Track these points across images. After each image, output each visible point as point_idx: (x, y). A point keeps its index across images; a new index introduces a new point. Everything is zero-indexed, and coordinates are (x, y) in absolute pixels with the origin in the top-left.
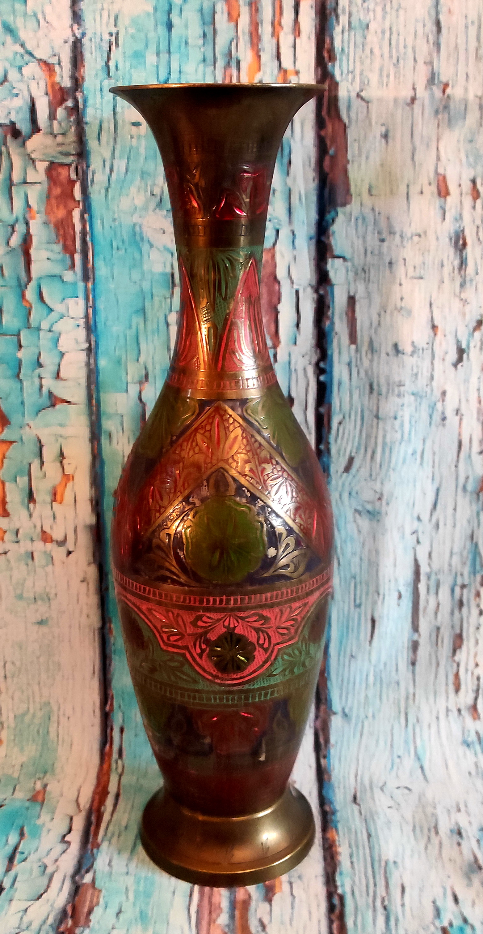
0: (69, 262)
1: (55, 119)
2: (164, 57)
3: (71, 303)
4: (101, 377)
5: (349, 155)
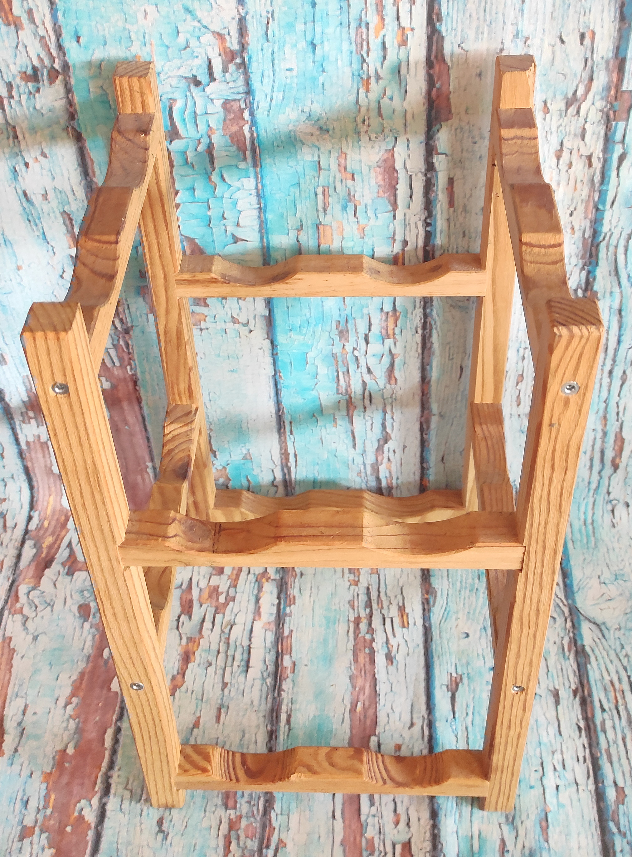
0: (242, 156)
1: (227, 71)
2: (310, 25)
3: (245, 180)
4: (269, 225)
5: (451, 88)
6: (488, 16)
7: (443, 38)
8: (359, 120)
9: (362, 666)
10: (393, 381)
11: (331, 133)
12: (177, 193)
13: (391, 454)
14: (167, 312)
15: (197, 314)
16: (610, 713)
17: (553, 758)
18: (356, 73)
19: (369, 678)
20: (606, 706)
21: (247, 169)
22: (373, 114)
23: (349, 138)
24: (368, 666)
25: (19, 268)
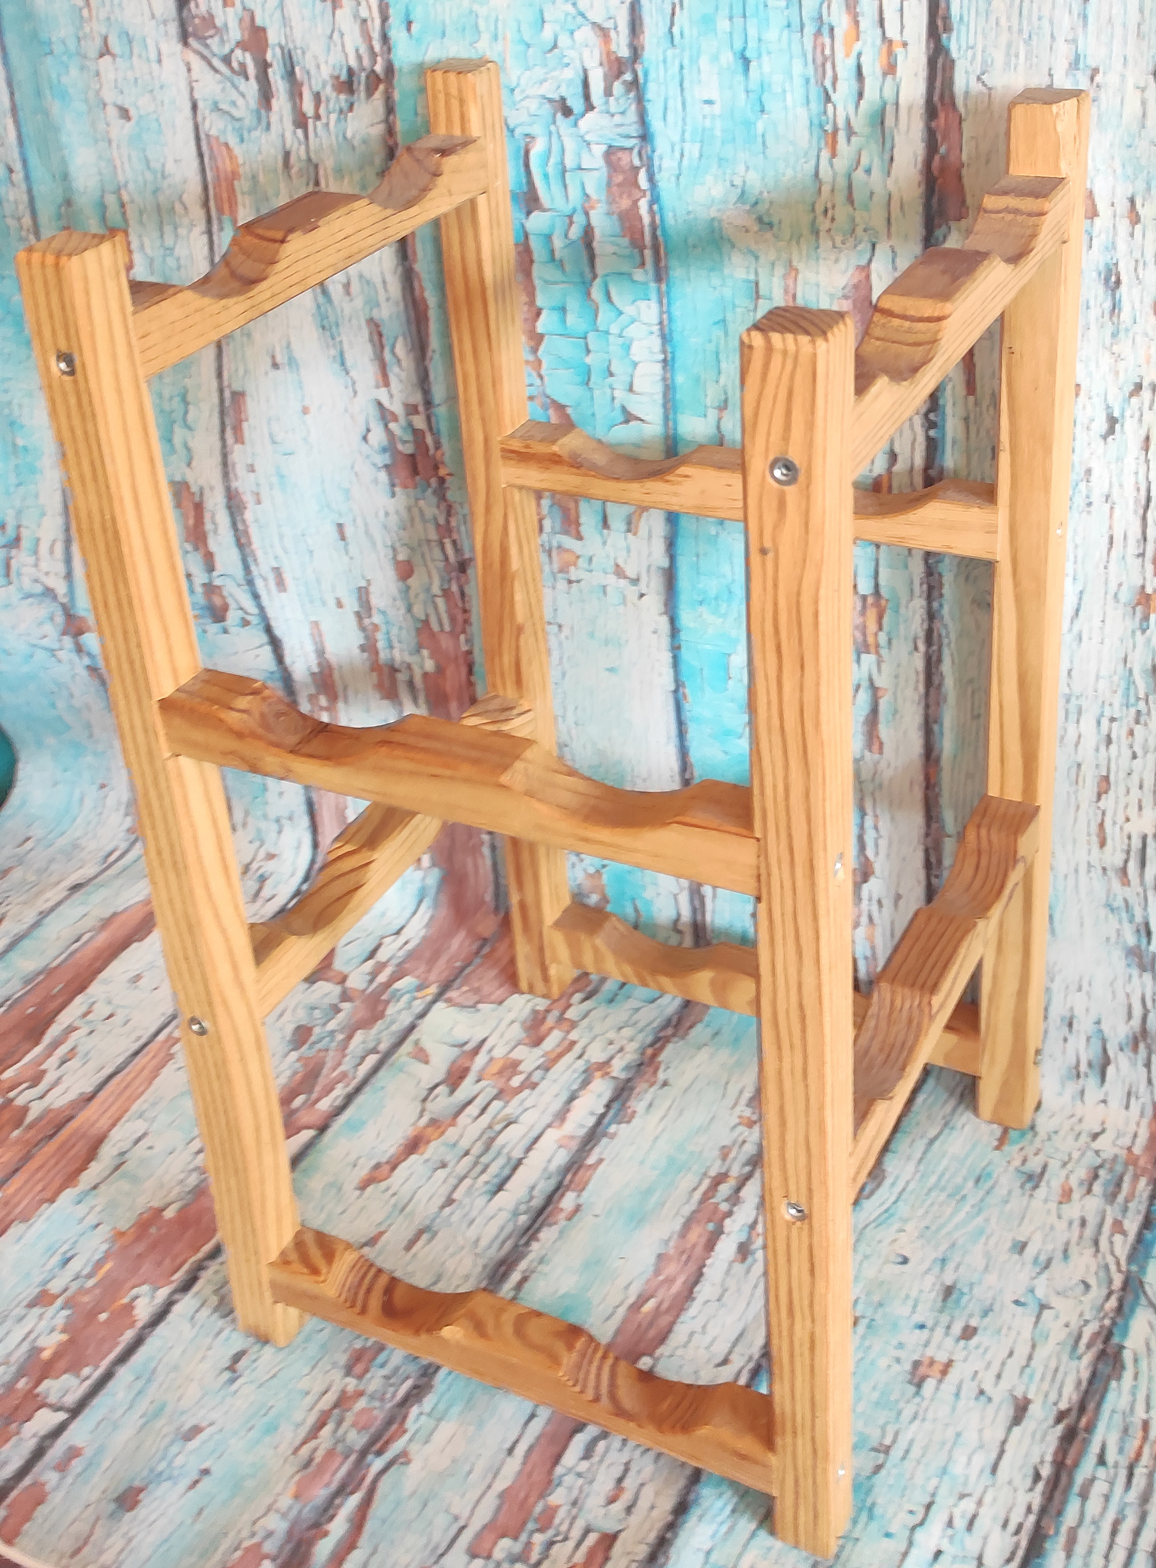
0: (638, 258)
1: (611, 94)
3: (643, 304)
4: (678, 396)
5: (964, 157)
6: (1025, 23)
7: (953, 61)
8: (819, 209)
9: (689, 1246)
10: (876, 747)
11: (775, 228)
12: (539, 313)
13: (875, 908)
14: (488, 509)
15: (567, 551)
16: (1112, 1471)
17: (955, 1505)
18: (816, 122)
19: (692, 1267)
20: (1111, 1457)
21: (645, 284)
22: (841, 198)
23: (802, 240)
24: (699, 1250)
25: (305, 411)
